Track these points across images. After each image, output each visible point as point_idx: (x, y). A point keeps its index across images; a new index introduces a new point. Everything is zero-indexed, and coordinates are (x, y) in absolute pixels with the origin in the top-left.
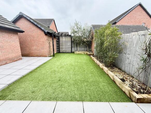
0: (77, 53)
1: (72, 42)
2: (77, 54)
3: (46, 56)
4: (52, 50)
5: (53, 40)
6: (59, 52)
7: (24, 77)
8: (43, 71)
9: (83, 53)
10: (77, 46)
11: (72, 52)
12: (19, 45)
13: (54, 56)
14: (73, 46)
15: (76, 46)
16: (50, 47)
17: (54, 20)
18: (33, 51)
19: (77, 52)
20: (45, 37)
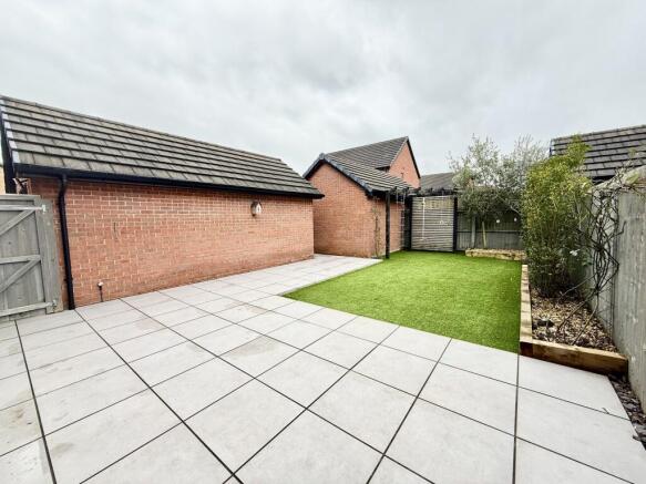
0: (475, 255)
1: (456, 214)
2: (476, 257)
3: (367, 257)
4: (383, 240)
5: (387, 210)
6: (408, 247)
7: (316, 285)
8: (350, 281)
9: (506, 255)
10: (478, 228)
11: (456, 251)
12: (312, 226)
13: (387, 256)
14: (461, 227)
15: (476, 228)
16: (377, 230)
17: (408, 142)
18: (337, 242)
19: (478, 252)
20: (368, 206)
